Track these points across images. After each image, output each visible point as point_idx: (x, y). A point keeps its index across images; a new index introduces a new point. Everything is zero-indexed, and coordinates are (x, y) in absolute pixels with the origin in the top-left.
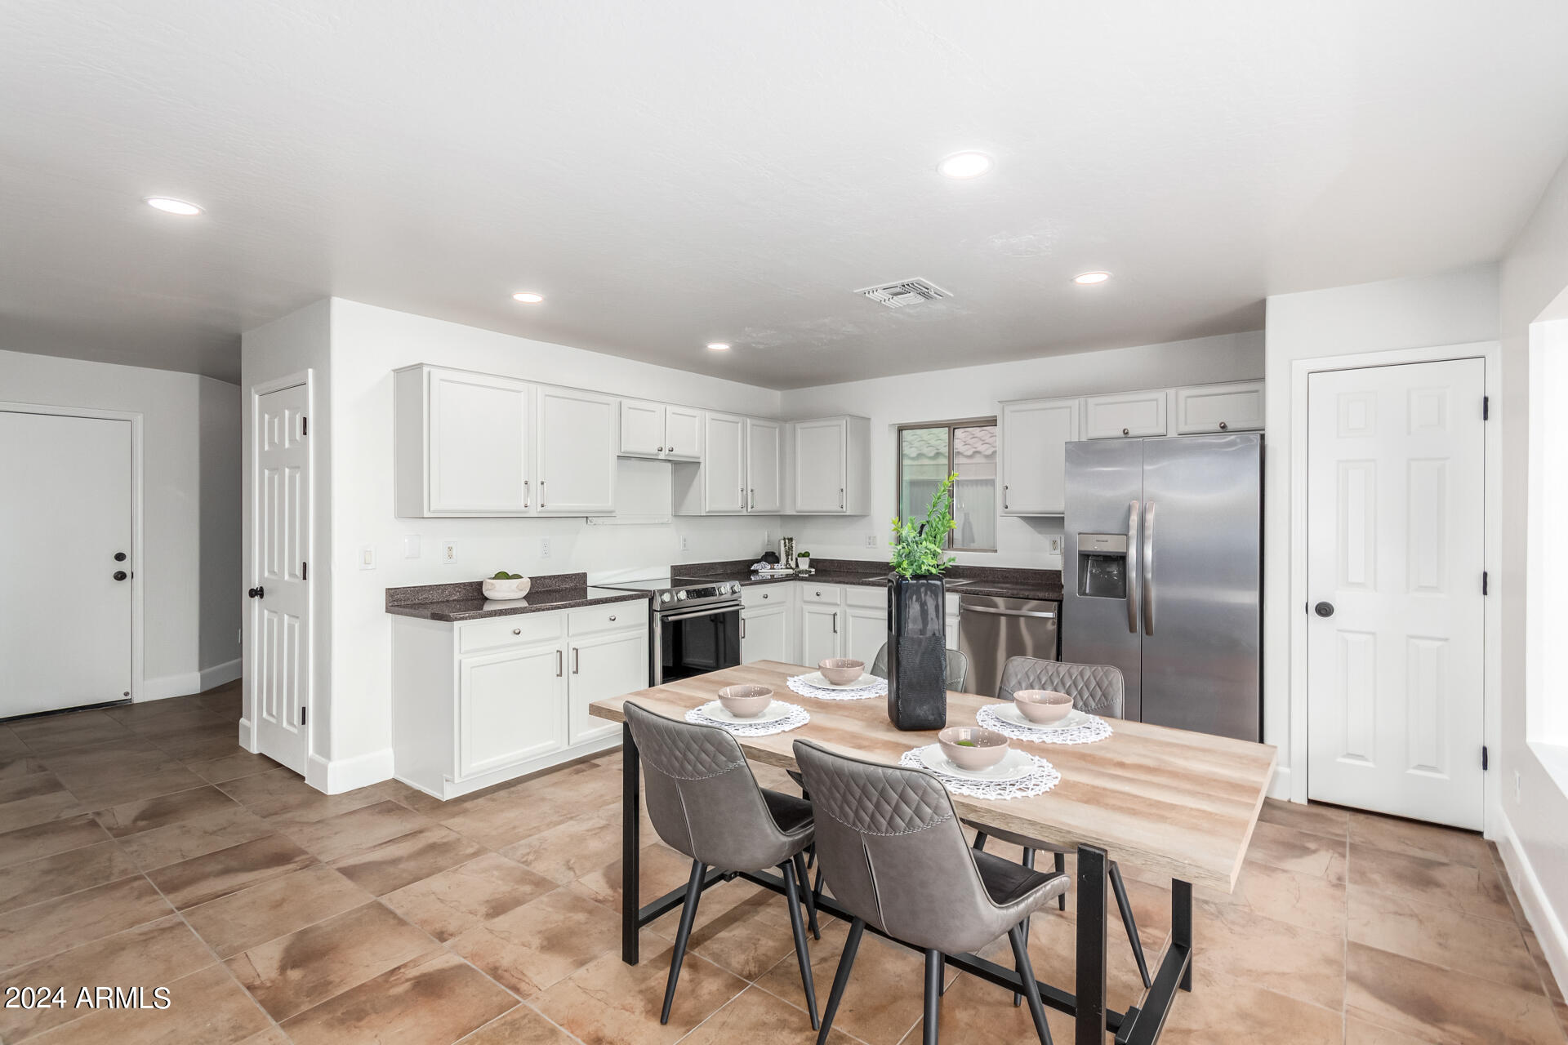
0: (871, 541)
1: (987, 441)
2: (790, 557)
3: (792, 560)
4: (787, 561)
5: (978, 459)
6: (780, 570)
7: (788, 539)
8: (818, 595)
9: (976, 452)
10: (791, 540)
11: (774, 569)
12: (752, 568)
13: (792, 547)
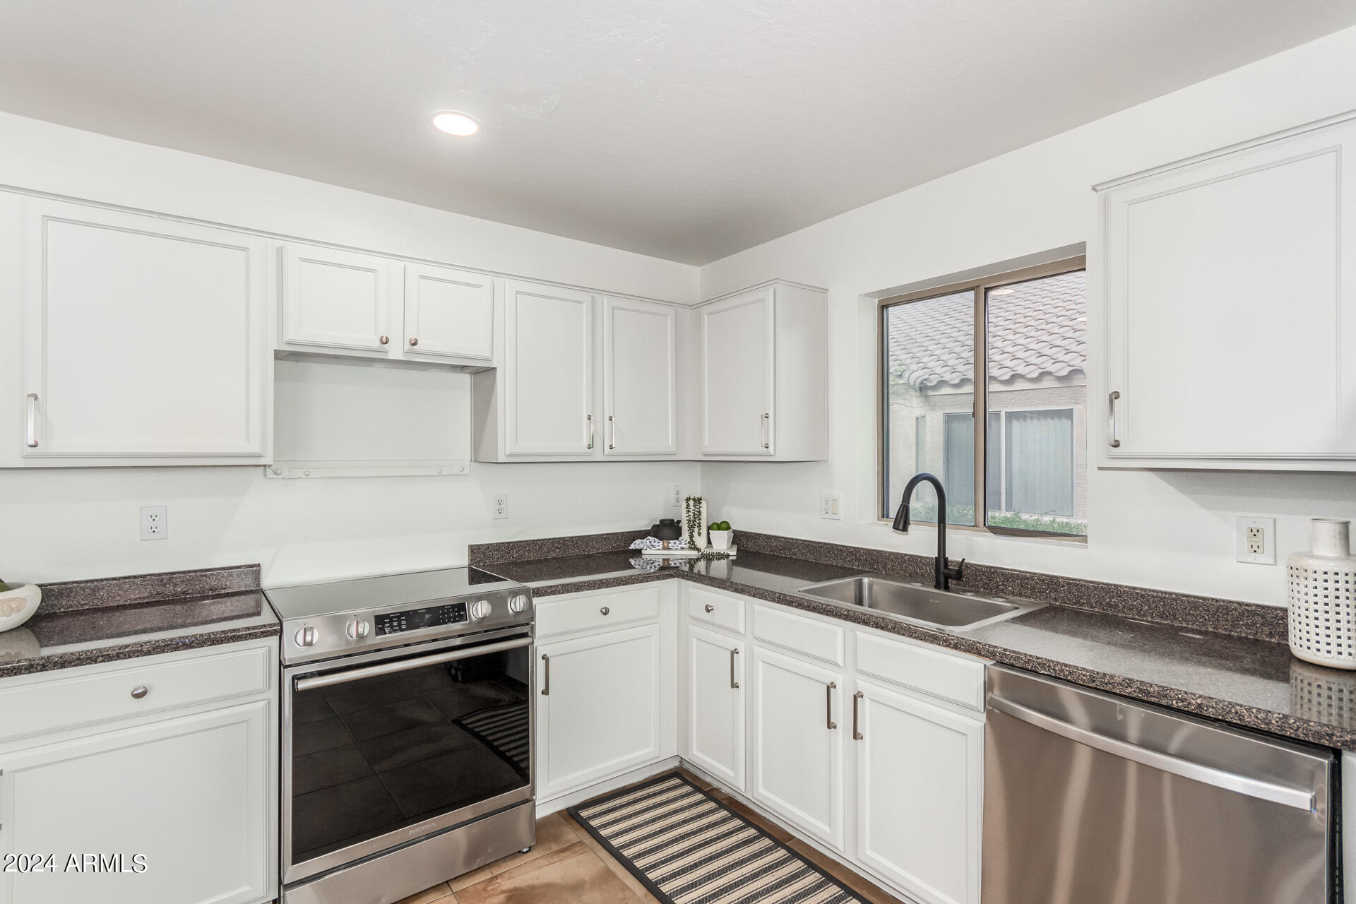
0: (829, 507)
1: (1059, 359)
2: (696, 530)
3: (699, 534)
4: (691, 536)
5: (1047, 383)
6: (678, 551)
7: (694, 500)
8: (708, 611)
9: (1045, 374)
10: (698, 501)
11: (669, 549)
12: (632, 546)
13: (700, 512)
